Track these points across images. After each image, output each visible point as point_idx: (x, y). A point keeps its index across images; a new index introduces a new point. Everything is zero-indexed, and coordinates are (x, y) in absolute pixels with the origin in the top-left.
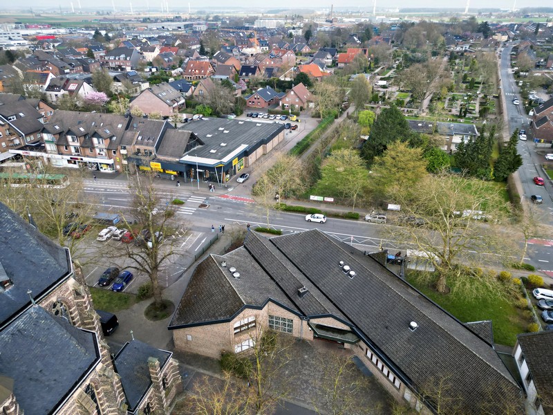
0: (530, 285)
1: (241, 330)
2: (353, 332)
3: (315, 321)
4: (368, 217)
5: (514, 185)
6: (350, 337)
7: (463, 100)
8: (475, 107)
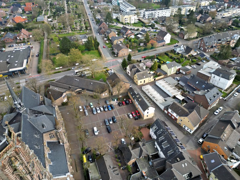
0: (107, 71)
1: (64, 98)
2: (83, 89)
3: (75, 91)
4: (73, 69)
5: (99, 50)
6: (83, 91)
7: (79, 23)
8: (83, 25)
